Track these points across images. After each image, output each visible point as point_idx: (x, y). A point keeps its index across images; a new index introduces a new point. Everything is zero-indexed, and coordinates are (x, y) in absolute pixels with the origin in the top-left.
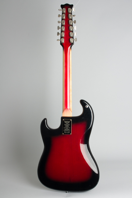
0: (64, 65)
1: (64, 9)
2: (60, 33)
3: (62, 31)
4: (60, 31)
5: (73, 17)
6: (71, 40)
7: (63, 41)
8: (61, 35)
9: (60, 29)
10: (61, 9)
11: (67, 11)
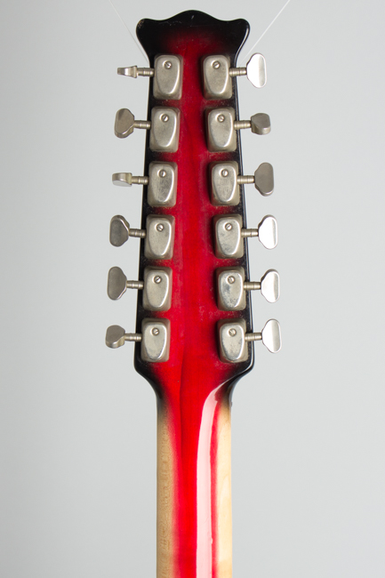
0: (170, 549)
1: (163, 62)
2: (132, 272)
3: (148, 263)
4: (128, 258)
5: (247, 134)
6: (232, 341)
7: (159, 343)
8: (141, 293)
9: (133, 244)
10: (144, 61)
11: (194, 78)
